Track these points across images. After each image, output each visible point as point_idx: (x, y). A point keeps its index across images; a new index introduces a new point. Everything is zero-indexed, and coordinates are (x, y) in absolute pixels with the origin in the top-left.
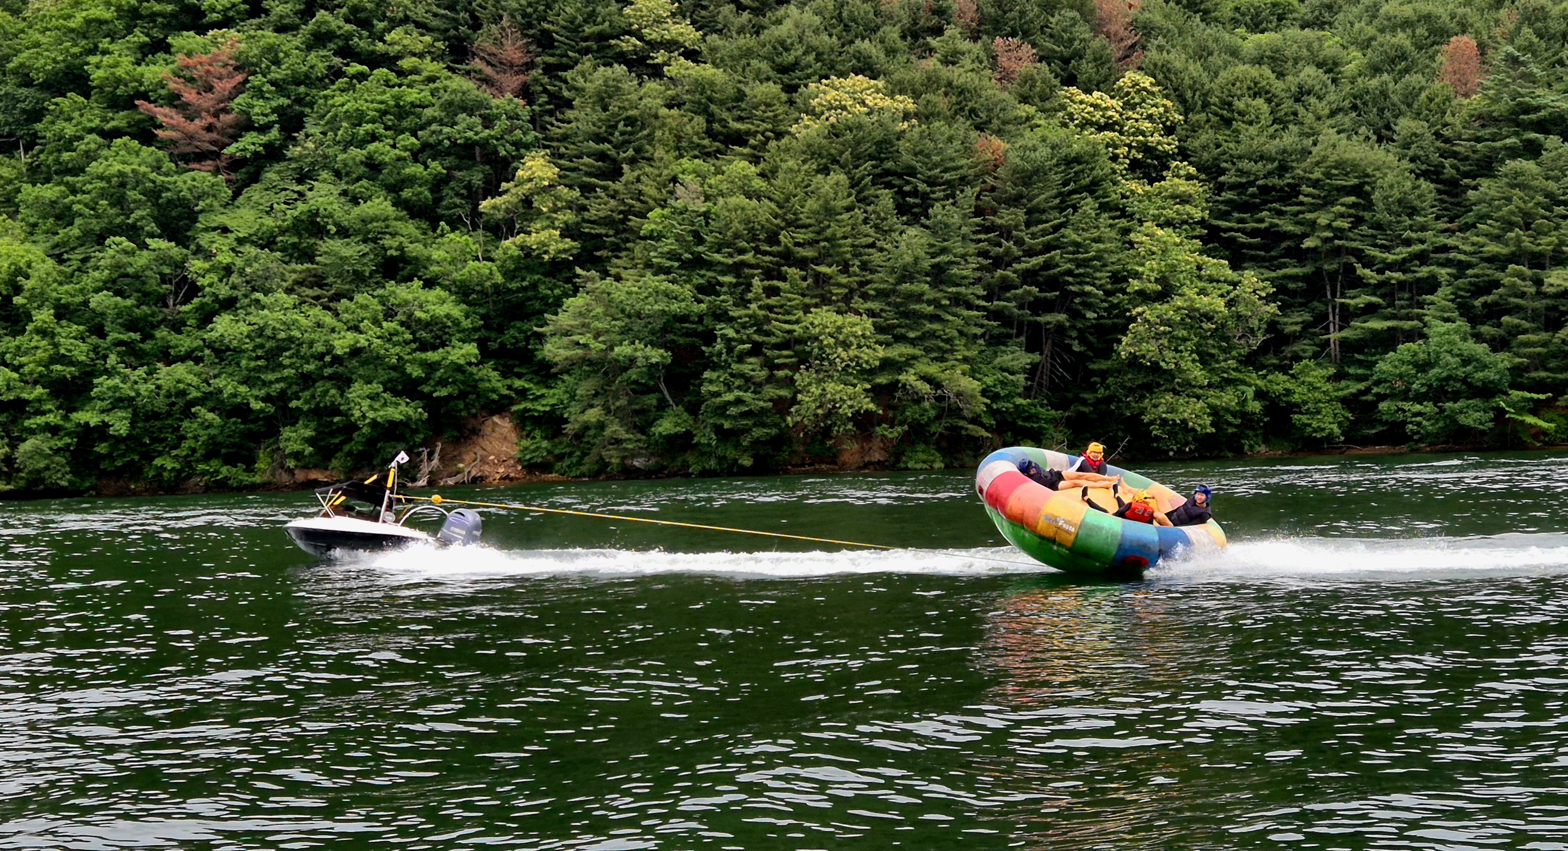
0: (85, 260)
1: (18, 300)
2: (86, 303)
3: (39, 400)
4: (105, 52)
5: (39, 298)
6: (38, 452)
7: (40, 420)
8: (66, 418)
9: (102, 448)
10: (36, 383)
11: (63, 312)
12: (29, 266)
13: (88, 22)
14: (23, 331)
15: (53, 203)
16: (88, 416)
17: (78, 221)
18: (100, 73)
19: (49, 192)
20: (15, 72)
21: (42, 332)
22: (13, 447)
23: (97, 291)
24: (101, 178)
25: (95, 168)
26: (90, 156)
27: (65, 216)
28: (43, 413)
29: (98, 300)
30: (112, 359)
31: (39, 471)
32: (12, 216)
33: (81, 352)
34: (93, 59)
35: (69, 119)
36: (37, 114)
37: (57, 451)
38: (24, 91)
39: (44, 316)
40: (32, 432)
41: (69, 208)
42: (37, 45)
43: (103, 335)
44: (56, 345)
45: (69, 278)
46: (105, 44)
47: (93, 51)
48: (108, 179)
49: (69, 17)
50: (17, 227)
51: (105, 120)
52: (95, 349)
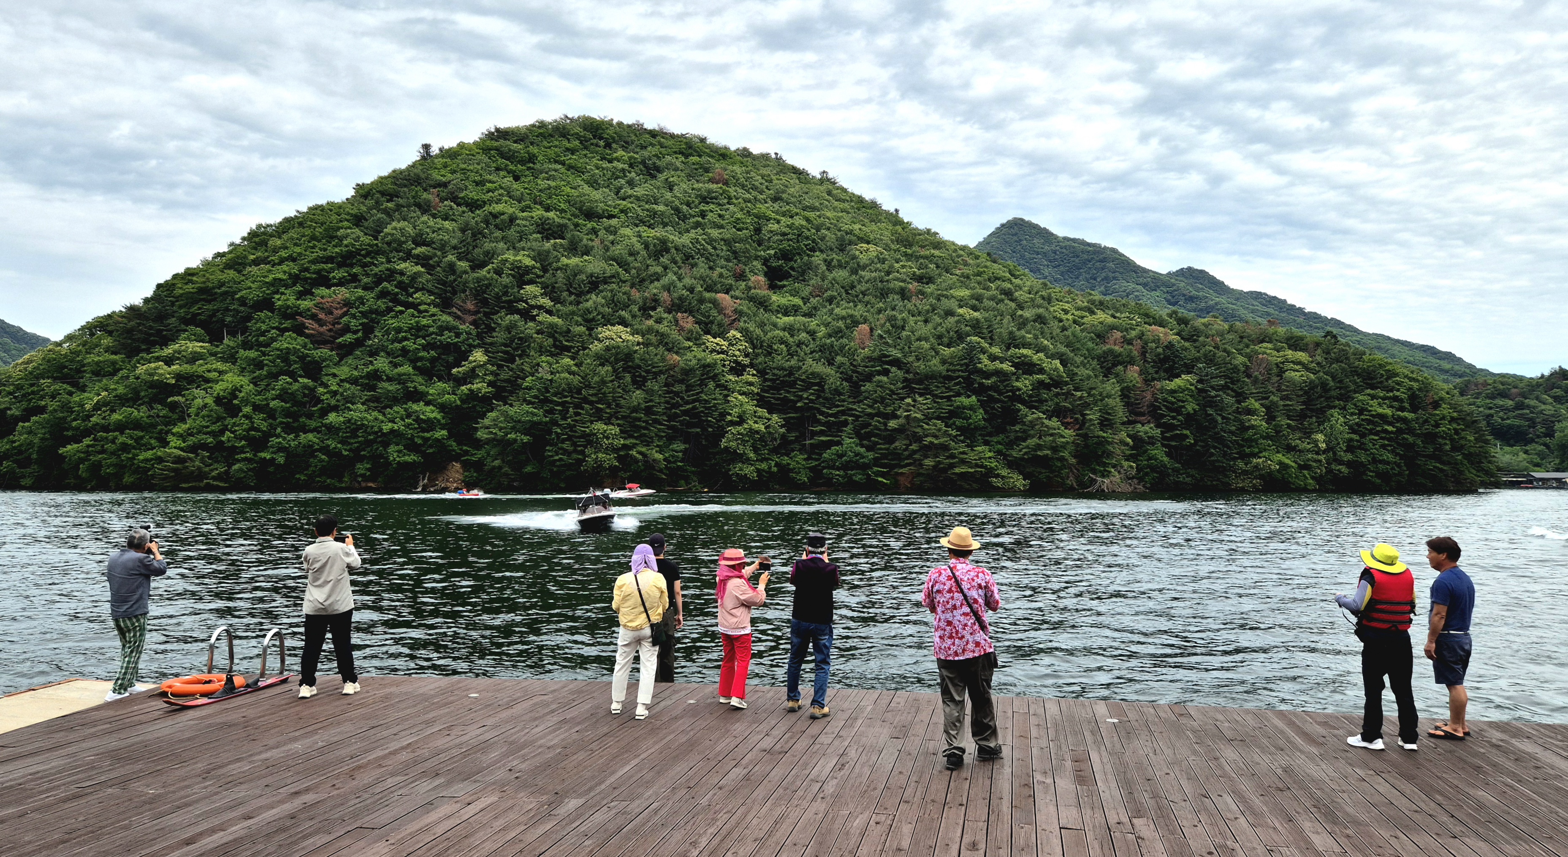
0: (267, 385)
1: (235, 402)
2: (268, 404)
3: (243, 447)
4: (283, 294)
5: (246, 401)
6: (241, 470)
7: (243, 456)
8: (255, 455)
9: (271, 469)
10: (241, 439)
11: (256, 408)
12: (242, 386)
13: (275, 279)
14: (237, 416)
15: (254, 359)
16: (266, 455)
17: (266, 368)
18: (280, 303)
19: (252, 354)
20: (238, 299)
21: (246, 417)
22: (230, 467)
23: (273, 399)
24: (278, 349)
25: (275, 345)
26: (273, 340)
27: (259, 365)
28: (245, 453)
29: (273, 404)
30: (279, 430)
31: (241, 478)
32: (234, 363)
33: (264, 426)
34: (277, 296)
35: (264, 322)
36: (249, 318)
37: (250, 470)
38: (242, 308)
39: (247, 410)
40: (238, 461)
41: (262, 362)
42: (250, 288)
43: (275, 419)
44: (253, 423)
45: (259, 393)
46: (282, 290)
47: (277, 292)
48: (281, 350)
49: (265, 277)
50: (236, 369)
51: (281, 323)
52: (271, 425)
